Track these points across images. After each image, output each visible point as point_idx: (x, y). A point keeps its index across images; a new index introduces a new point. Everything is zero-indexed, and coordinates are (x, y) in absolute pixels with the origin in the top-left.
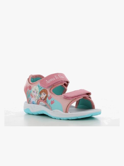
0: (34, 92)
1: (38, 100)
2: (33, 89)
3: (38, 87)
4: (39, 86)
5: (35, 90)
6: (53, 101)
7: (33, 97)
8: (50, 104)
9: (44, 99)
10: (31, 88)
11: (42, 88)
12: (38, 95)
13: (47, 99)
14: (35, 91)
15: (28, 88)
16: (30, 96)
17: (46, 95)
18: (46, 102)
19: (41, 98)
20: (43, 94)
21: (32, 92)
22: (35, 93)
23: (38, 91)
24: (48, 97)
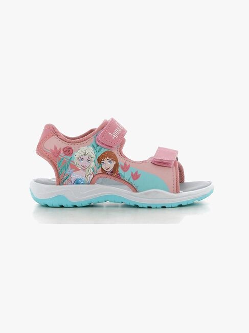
0: (82, 159)
1: (95, 174)
2: (78, 154)
3: (91, 148)
4: (93, 146)
5: (85, 155)
6: (136, 173)
7: (77, 170)
8: (132, 180)
9: (112, 172)
10: (70, 152)
11: (103, 151)
12: (93, 164)
13: (120, 171)
14: (86, 158)
15: (62, 152)
16: (69, 168)
17: (113, 163)
18: (119, 177)
19: (102, 170)
20: (106, 161)
21: (75, 160)
22: (85, 160)
23: (94, 156)
24: (122, 167)
